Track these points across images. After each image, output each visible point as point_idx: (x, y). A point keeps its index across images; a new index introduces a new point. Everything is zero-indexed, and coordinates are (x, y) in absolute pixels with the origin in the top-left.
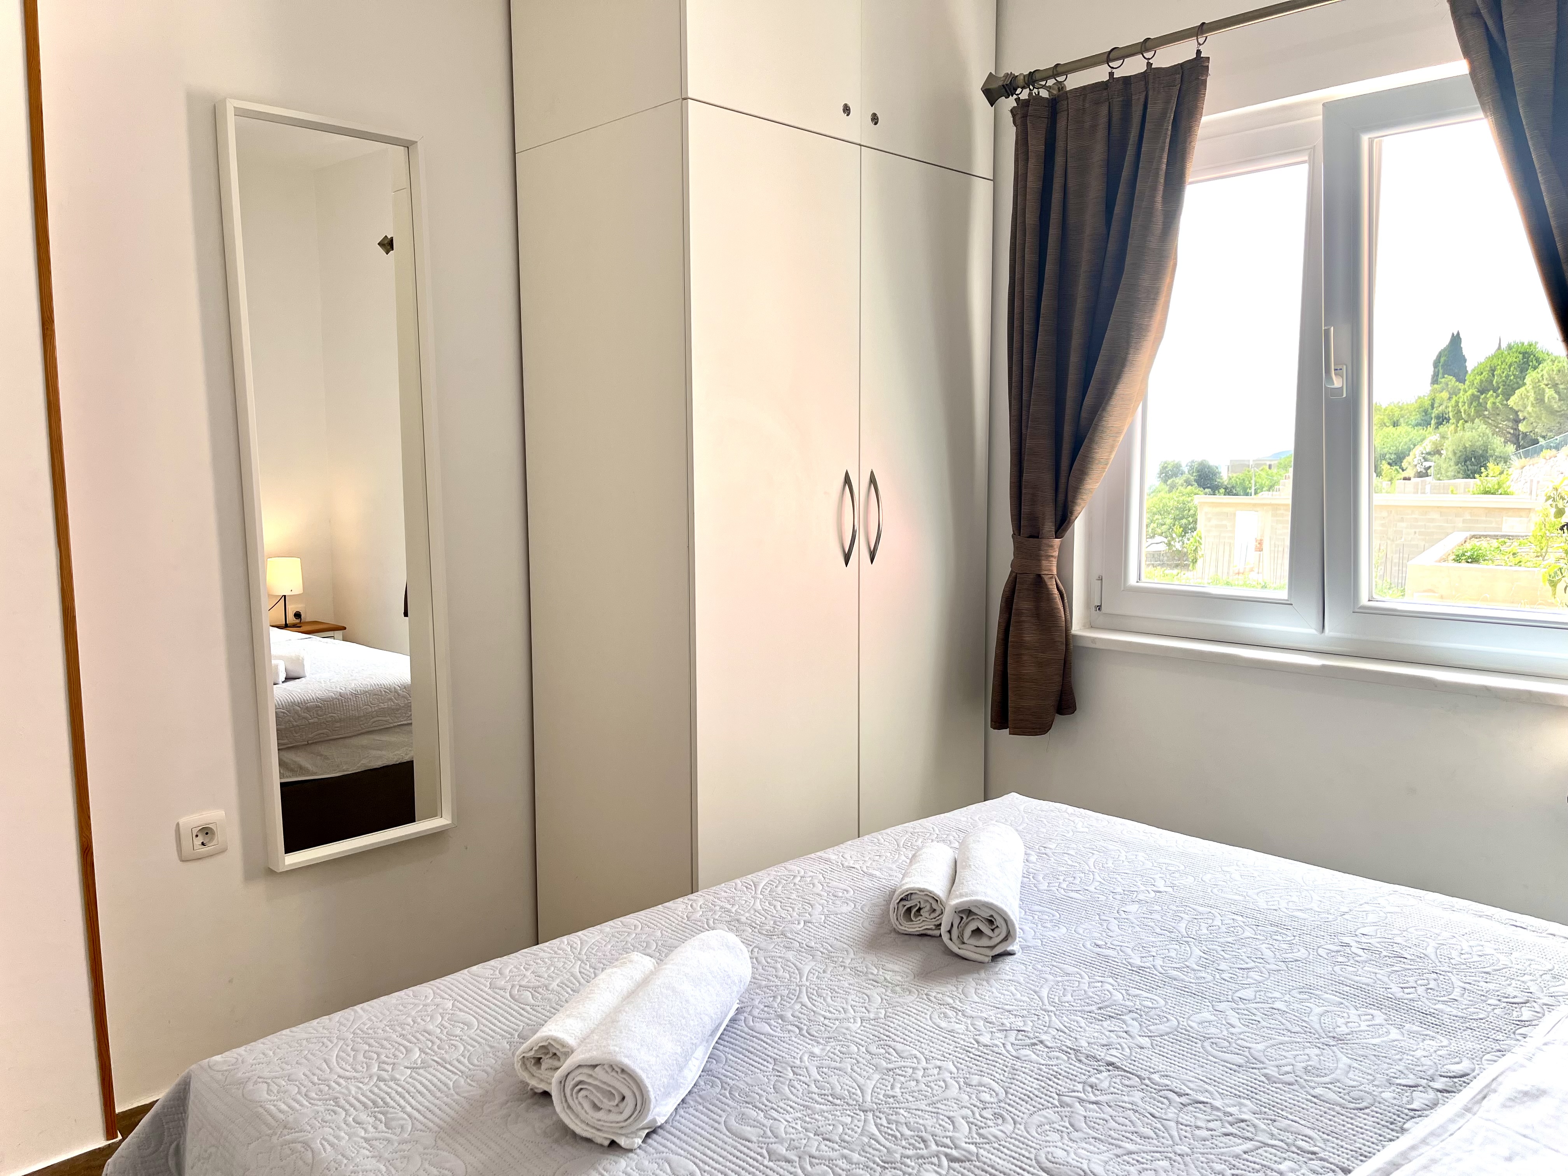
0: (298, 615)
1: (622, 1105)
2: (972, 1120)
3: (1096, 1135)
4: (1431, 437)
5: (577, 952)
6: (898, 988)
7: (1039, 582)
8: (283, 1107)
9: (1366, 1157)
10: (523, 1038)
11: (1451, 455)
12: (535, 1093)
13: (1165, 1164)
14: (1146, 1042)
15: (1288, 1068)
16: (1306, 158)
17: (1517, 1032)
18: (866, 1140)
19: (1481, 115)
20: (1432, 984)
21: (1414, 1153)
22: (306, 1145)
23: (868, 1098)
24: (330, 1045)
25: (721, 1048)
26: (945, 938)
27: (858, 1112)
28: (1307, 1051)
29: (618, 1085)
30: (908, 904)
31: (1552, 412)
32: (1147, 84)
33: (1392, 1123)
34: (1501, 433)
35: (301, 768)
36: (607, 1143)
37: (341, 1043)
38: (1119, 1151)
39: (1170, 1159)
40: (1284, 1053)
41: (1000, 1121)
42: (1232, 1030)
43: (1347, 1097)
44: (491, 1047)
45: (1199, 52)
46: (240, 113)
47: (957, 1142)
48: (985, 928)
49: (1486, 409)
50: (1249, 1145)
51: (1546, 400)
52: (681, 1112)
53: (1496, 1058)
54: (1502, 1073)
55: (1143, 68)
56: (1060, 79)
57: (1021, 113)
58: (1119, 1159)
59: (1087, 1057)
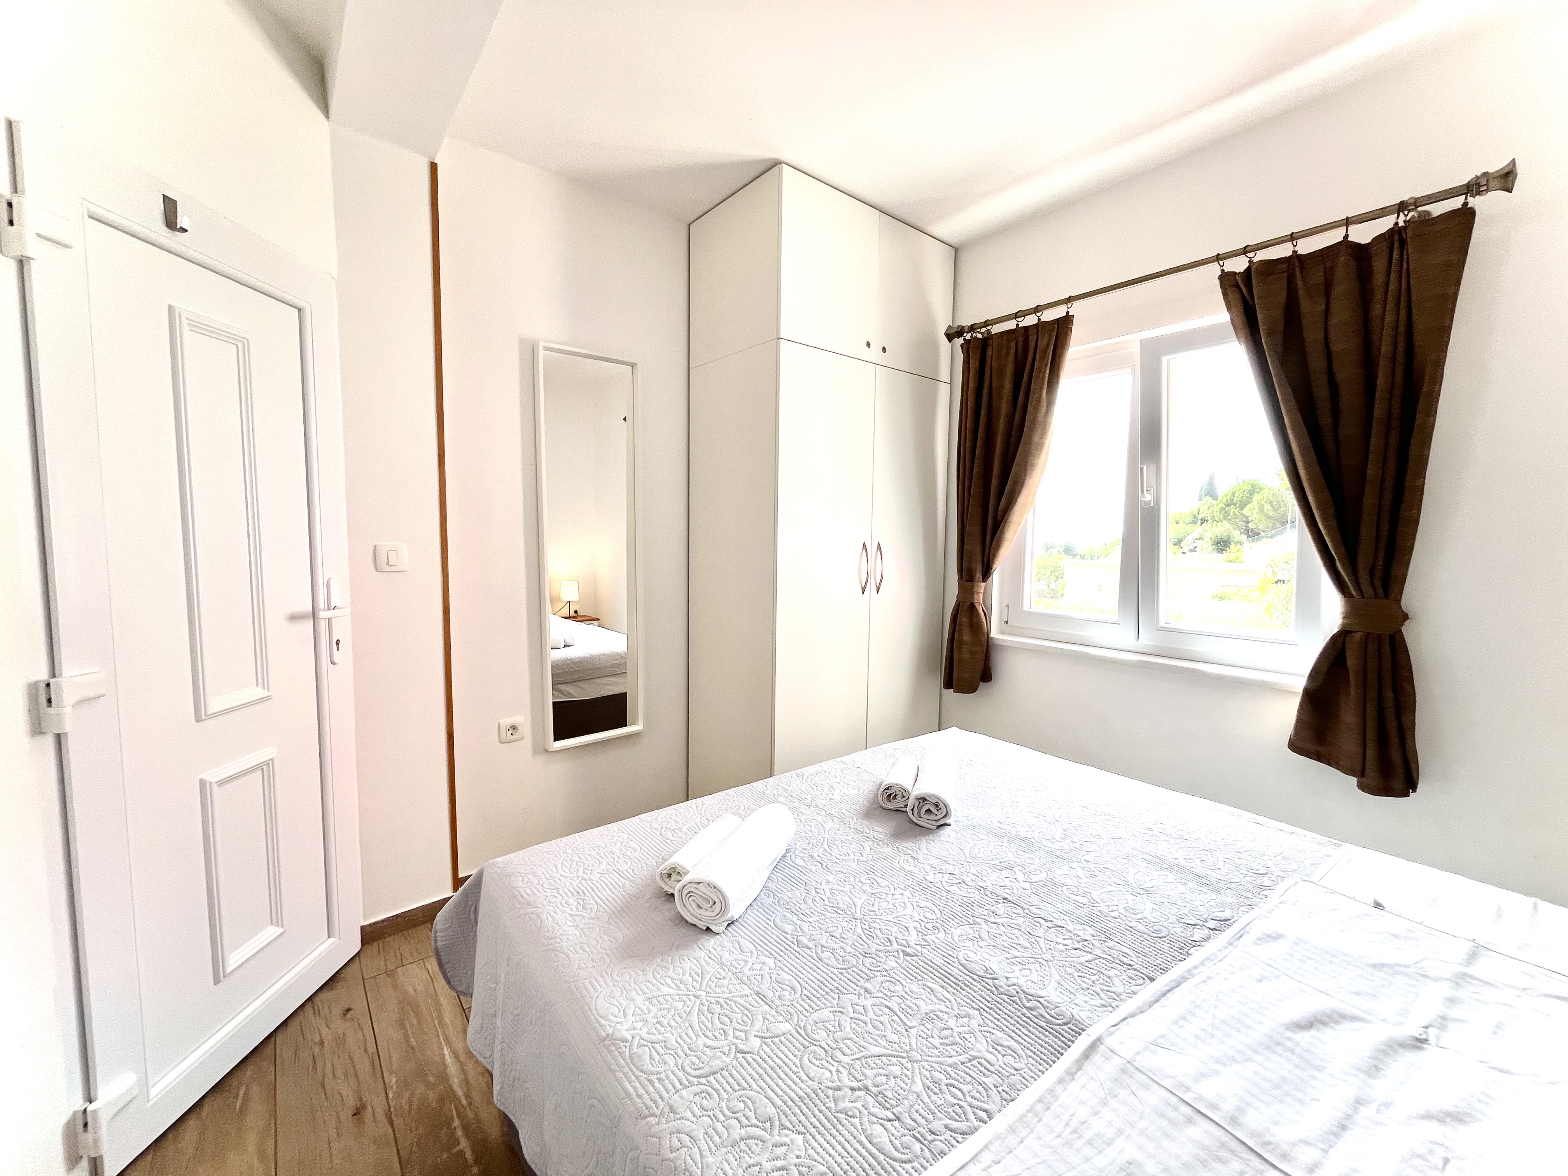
0: (576, 612)
1: (714, 907)
2: (919, 929)
3: (995, 944)
4: (1198, 530)
5: (699, 809)
6: (881, 843)
7: (972, 607)
8: (529, 892)
9: (1164, 970)
10: (664, 860)
11: (1209, 540)
12: (668, 894)
13: (1037, 966)
14: (1027, 886)
15: (1115, 908)
16: (1130, 371)
17: (1261, 893)
18: (855, 937)
19: (1237, 343)
20: (1204, 858)
21: (1195, 971)
22: (538, 916)
23: (858, 911)
24: (559, 856)
25: (775, 873)
26: (910, 813)
27: (852, 919)
28: (1126, 897)
29: (712, 895)
30: (889, 792)
31: (1269, 517)
32: (1038, 330)
33: (1181, 949)
34: (1239, 528)
35: (569, 694)
36: (704, 928)
37: (565, 855)
38: (1009, 956)
39: (1040, 963)
40: (1112, 898)
41: (936, 931)
42: (1080, 881)
43: (1151, 929)
44: (646, 864)
45: (1068, 312)
46: (546, 349)
47: (910, 943)
48: (933, 809)
49: (1230, 515)
50: (1090, 957)
51: (1265, 511)
52: (749, 912)
53: (1247, 910)
54: (1252, 921)
55: (1036, 322)
56: (989, 328)
57: (967, 347)
58: (1008, 961)
59: (992, 893)
